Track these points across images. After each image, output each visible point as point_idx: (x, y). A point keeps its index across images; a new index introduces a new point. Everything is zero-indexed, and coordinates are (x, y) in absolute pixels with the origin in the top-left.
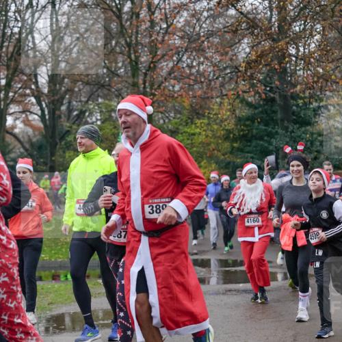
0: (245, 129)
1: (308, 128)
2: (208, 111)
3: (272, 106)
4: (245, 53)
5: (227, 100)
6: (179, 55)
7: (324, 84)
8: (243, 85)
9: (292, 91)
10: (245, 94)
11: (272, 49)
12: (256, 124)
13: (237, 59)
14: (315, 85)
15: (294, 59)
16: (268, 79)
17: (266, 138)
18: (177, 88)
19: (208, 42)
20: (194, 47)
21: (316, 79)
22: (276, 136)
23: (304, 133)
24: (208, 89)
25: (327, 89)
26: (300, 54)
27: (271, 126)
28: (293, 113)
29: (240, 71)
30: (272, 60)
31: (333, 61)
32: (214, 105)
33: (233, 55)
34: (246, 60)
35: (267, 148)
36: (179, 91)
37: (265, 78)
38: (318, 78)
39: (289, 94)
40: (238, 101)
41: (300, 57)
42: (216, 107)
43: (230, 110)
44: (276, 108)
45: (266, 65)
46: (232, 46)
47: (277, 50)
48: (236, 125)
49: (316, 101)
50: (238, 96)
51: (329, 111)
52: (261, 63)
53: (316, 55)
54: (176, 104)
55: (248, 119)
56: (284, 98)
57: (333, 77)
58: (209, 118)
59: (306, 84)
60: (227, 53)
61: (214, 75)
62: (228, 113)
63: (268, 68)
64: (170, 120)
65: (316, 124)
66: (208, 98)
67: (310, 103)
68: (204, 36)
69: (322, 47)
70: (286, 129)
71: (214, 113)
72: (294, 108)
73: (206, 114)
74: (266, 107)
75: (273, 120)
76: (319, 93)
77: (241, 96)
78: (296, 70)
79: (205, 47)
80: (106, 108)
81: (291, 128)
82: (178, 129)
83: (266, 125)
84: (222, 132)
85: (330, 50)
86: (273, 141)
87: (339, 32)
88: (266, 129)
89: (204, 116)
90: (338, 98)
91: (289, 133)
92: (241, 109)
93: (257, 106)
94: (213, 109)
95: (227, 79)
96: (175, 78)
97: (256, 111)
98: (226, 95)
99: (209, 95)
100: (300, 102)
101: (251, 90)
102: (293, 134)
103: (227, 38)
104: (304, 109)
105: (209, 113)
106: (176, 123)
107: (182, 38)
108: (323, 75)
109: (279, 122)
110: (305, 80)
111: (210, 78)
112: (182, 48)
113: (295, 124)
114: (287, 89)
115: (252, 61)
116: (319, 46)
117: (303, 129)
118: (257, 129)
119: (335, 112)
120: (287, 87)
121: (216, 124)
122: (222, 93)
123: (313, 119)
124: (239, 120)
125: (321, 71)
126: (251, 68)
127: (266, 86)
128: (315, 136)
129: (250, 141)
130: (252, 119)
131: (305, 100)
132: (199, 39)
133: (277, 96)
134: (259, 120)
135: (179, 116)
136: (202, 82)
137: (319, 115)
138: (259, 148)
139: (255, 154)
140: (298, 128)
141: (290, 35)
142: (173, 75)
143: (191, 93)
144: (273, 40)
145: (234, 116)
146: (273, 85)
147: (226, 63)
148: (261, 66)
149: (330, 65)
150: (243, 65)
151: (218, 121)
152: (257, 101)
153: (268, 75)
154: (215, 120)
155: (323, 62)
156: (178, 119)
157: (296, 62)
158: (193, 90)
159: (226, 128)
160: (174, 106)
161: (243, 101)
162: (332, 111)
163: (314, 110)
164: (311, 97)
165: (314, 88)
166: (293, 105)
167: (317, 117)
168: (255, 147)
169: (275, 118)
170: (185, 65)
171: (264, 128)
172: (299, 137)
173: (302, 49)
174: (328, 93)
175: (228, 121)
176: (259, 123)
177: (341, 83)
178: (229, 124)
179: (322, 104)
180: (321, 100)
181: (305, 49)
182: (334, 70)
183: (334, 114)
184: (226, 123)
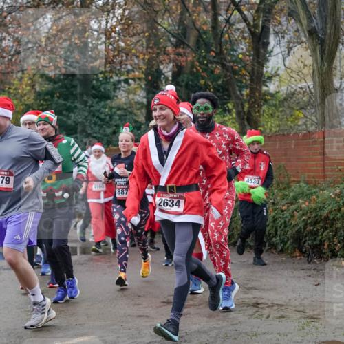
0: (44, 103)
1: (109, 102)
2: (8, 86)
3: (72, 81)
5: (27, 75)
7: (124, 58)
12: (56, 99)
14: (115, 60)
17: (64, 112)
19: (11, 17)
21: (116, 53)
22: (75, 111)
23: (103, 107)
24: (9, 64)
25: (128, 63)
27: (70, 101)
28: (93, 87)
31: (134, 35)
32: (14, 80)
35: (65, 122)
38: (119, 52)
42: (16, 82)
43: (29, 85)
44: (75, 82)
48: (36, 100)
49: (117, 75)
51: (129, 85)
53: (117, 29)
55: (47, 93)
57: (133, 51)
58: (9, 93)
59: (106, 59)
62: (28, 88)
65: (115, 98)
66: (8, 73)
67: (111, 77)
68: (6, 11)
69: (123, 22)
70: (85, 103)
71: (14, 88)
72: (94, 82)
73: (6, 89)
74: (66, 82)
75: (72, 94)
76: (118, 68)
79: (7, 22)
81: (90, 103)
83: (65, 100)
84: (22, 107)
85: (131, 24)
86: (72, 115)
87: (142, 6)
88: (65, 104)
89: (4, 91)
90: (139, 72)
91: (88, 108)
92: (41, 84)
93: (57, 80)
94: (13, 85)
97: (56, 86)
98: (26, 70)
99: (9, 70)
100: (101, 76)
102: (92, 108)
104: (104, 83)
105: (9, 88)
108: (124, 49)
109: (78, 96)
110: (106, 53)
111: (12, 53)
113: (94, 98)
116: (121, 20)
117: (103, 103)
118: (56, 103)
119: (135, 86)
121: (17, 99)
123: (113, 93)
124: (39, 94)
125: (123, 44)
128: (114, 110)
130: (51, 93)
131: (106, 74)
132: (1, 15)
134: (58, 94)
136: (3, 57)
137: (119, 89)
140: (97, 103)
145: (33, 91)
149: (131, 39)
151: (18, 96)
152: (57, 76)
154: (15, 95)
155: (125, 36)
159: (26, 103)
161: (43, 76)
162: (132, 86)
163: (114, 85)
164: (111, 71)
165: (114, 63)
166: (93, 80)
167: (118, 91)
169: (74, 92)
171: (63, 102)
172: (99, 111)
174: (129, 67)
175: (28, 96)
176: (59, 98)
177: (141, 57)
178: (28, 98)
179: (122, 78)
180: (122, 74)
181: (107, 23)
182: (136, 44)
183: (135, 89)
184: (26, 98)
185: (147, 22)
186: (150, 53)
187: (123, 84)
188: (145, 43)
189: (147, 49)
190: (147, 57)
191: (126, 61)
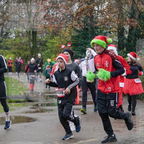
0: (75, 41)
2: (60, 33)
3: (87, 32)
4: (76, 9)
5: (68, 29)
6: (48, 10)
7: (109, 23)
8: (75, 23)
9: (95, 25)
10: (76, 26)
11: (87, 7)
12: (80, 39)
13: (73, 11)
14: (105, 23)
15: (97, 12)
16: (86, 20)
17: (84, 45)
18: (47, 23)
19: (61, 4)
20: (55, 7)
21: (105, 21)
22: (88, 44)
24: (60, 24)
25: (110, 25)
26: (99, 10)
27: (86, 40)
28: (96, 35)
29: (73, 17)
30: (87, 12)
31: (113, 13)
32: (62, 31)
33: (71, 10)
34: (76, 12)
36: (48, 25)
37: (84, 20)
38: (107, 20)
39: (94, 26)
40: (72, 29)
42: (63, 32)
43: (69, 33)
44: (88, 32)
45: (85, 14)
46: (71, 6)
47: (89, 8)
48: (72, 39)
49: (106, 30)
50: (73, 27)
51: (111, 34)
52: (82, 13)
53: (106, 10)
54: (47, 30)
55: (77, 37)
56: (92, 28)
57: (113, 20)
58: (60, 36)
59: (101, 23)
60: (68, 9)
61: (63, 18)
62: (68, 34)
63: (86, 15)
64: (44, 37)
66: (60, 28)
67: (103, 31)
68: (59, 2)
69: (108, 7)
71: (62, 34)
72: (96, 32)
73: (59, 34)
74: (84, 32)
75: (87, 37)
76: (107, 26)
77: (74, 27)
78: (97, 17)
79: (59, 7)
80: (17, 32)
82: (47, 40)
83: (84, 40)
84: (66, 42)
85: (112, 8)
87: (116, 1)
88: (84, 41)
89: (58, 35)
90: (115, 29)
92: (74, 33)
93: (81, 31)
94: (62, 33)
95: (68, 20)
97: (80, 34)
98: (68, 27)
99: (60, 26)
100: (99, 30)
101: (78, 24)
103: (68, 3)
104: (100, 33)
105: (60, 34)
106: (46, 38)
107: (50, 2)
108: (109, 19)
109: (90, 38)
110: (101, 21)
111: (61, 19)
112: (49, 7)
114: (93, 25)
115: (79, 12)
116: (108, 6)
118: (80, 41)
119: (114, 34)
120: (93, 24)
121: (63, 39)
122: (66, 25)
124: (73, 37)
125: (108, 17)
126: (78, 15)
127: (84, 23)
129: (77, 46)
130: (78, 37)
131: (101, 29)
132: (57, 3)
133: (89, 28)
134: (81, 37)
135: (48, 35)
136: (58, 21)
137: (107, 35)
138: (81, 49)
139: (79, 52)
141: (95, 2)
142: (45, 18)
143: (53, 26)
144: (88, 4)
145: (70, 35)
146: (87, 23)
147: (68, 13)
148: (82, 15)
149: (112, 15)
150: (75, 14)
151: (64, 37)
152: (81, 29)
153: (86, 18)
154: (63, 37)
155: (109, 14)
156: (47, 36)
157: (98, 13)
158: (54, 24)
159: (67, 40)
160: (46, 31)
161: (75, 29)
163: (105, 34)
164: (104, 28)
165: (105, 24)
166: (96, 31)
168: (79, 48)
169: (88, 36)
170: (51, 14)
171: (83, 40)
173: (100, 8)
174: (111, 26)
175: (68, 38)
176: (81, 38)
177: (116, 22)
178: (68, 39)
179: (108, 31)
180: (108, 29)
181: (101, 8)
182: (113, 17)
183: (113, 35)
184: (67, 38)
185: (118, 8)
186: (120, 21)
187: (108, 33)
188: (117, 16)
189: (118, 19)
190: (118, 22)
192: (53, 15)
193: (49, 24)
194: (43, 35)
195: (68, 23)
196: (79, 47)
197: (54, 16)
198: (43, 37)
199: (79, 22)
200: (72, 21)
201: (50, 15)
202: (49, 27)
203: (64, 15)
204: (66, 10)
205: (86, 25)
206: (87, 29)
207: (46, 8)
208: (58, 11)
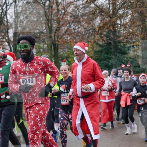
0: (98, 56)
1: (126, 55)
4: (98, 23)
5: (90, 44)
6: (69, 24)
8: (97, 37)
9: (118, 39)
10: (98, 41)
11: (110, 21)
12: (103, 54)
13: (95, 26)
14: (128, 37)
15: (119, 25)
16: (108, 34)
17: (107, 60)
18: (69, 38)
19: (82, 18)
20: (76, 21)
21: (129, 34)
22: (112, 59)
23: (123, 57)
24: (82, 39)
26: (122, 23)
27: (110, 55)
28: (119, 49)
29: (96, 31)
30: (110, 26)
31: (136, 26)
33: (93, 24)
34: (98, 26)
35: (108, 64)
36: (69, 40)
38: (130, 34)
39: (117, 41)
40: (95, 44)
41: (122, 25)
43: (91, 48)
44: (111, 47)
45: (107, 28)
46: (92, 20)
47: (112, 22)
48: (94, 54)
49: (129, 44)
50: (95, 42)
51: (134, 48)
52: (105, 27)
53: (129, 24)
54: (69, 45)
55: (99, 51)
56: (115, 42)
57: (136, 33)
59: (124, 37)
60: (90, 23)
61: (85, 33)
63: (108, 29)
64: (66, 52)
65: (129, 54)
67: (127, 45)
68: (80, 16)
69: (131, 20)
70: (116, 56)
72: (119, 47)
74: (107, 46)
75: (110, 52)
77: (96, 42)
78: (120, 30)
79: (81, 21)
81: (118, 56)
82: (69, 56)
83: (107, 54)
85: (135, 22)
86: (111, 61)
87: (139, 14)
88: (107, 56)
90: (138, 42)
91: (117, 58)
92: (96, 48)
93: (103, 46)
95: (90, 34)
96: (68, 34)
97: (103, 48)
98: (90, 41)
100: (122, 44)
101: (101, 39)
102: (119, 58)
103: (90, 17)
104: (124, 47)
106: (68, 54)
107: (71, 17)
108: (132, 33)
109: (113, 53)
110: (124, 35)
111: (83, 34)
112: (71, 21)
113: (120, 53)
114: (116, 39)
115: (101, 27)
117: (123, 56)
118: (103, 56)
120: (116, 38)
122: (88, 40)
123: (128, 51)
124: (95, 52)
125: (131, 30)
126: (101, 30)
127: (107, 37)
128: (128, 59)
129: (100, 61)
130: (101, 52)
131: (124, 43)
132: (78, 17)
133: (112, 42)
134: (104, 52)
135: (69, 50)
136: (79, 36)
138: (104, 64)
139: (103, 67)
140: (121, 56)
141: (118, 15)
142: (67, 33)
143: (75, 41)
144: (111, 17)
145: (93, 50)
146: (110, 37)
147: (90, 27)
148: (105, 29)
149: (135, 28)
150: (97, 28)
152: (103, 44)
153: (108, 33)
155: (132, 27)
156: (69, 52)
157: (120, 27)
158: (76, 39)
160: (67, 46)
161: (97, 44)
162: (136, 48)
163: (128, 48)
164: (127, 42)
166: (119, 46)
167: (129, 51)
169: (111, 51)
170: (72, 28)
171: (106, 55)
172: (122, 59)
174: (134, 40)
175: (91, 53)
176: (104, 53)
177: (140, 36)
179: (131, 45)
180: (131, 43)
181: (124, 21)
182: (137, 30)
185: (141, 21)
186: (143, 34)
187: (132, 47)
188: (140, 30)
189: (142, 33)
190: (142, 36)
191: (133, 38)
192: (74, 29)
193: (71, 38)
194: (64, 50)
195: (90, 37)
196: (102, 62)
197: (76, 31)
198: (64, 52)
199: (102, 36)
200: (94, 36)
201: (71, 30)
202: (71, 42)
203: (86, 29)
204: (88, 24)
205: (109, 39)
206: (110, 43)
207: (67, 23)
208: (79, 26)
